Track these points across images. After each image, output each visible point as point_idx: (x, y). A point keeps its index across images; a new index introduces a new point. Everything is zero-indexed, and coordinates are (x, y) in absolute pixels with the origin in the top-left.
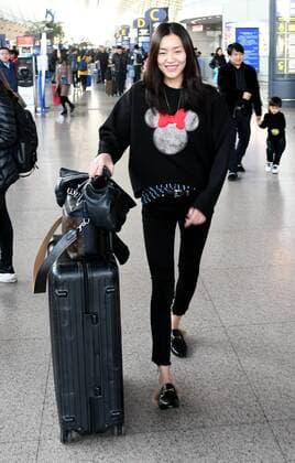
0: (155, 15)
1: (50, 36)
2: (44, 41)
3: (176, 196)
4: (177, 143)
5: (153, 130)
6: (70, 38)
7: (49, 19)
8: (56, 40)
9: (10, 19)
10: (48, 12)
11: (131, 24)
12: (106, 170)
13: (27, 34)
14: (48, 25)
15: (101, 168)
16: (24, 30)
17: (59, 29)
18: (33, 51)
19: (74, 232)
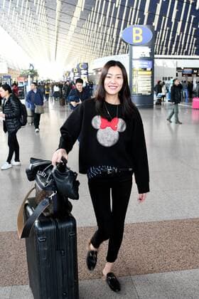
0: (82, 66)
1: (32, 77)
2: (29, 79)
3: (109, 173)
4: (113, 139)
5: (97, 130)
6: (42, 77)
7: (31, 68)
8: (35, 78)
9: (13, 68)
10: (31, 65)
11: (71, 70)
12: (63, 159)
13: (21, 76)
14: (31, 71)
15: (60, 158)
16: (19, 74)
17: (36, 73)
18: (24, 84)
19: (47, 200)
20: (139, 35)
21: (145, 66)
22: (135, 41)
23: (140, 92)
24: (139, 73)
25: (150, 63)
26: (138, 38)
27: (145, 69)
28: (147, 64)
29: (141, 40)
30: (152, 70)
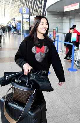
20: (25, 11)
21: (27, 21)
22: (23, 13)
23: (25, 29)
24: (25, 23)
25: (29, 20)
26: (24, 12)
27: (27, 22)
28: (28, 20)
29: (25, 12)
30: (30, 22)
